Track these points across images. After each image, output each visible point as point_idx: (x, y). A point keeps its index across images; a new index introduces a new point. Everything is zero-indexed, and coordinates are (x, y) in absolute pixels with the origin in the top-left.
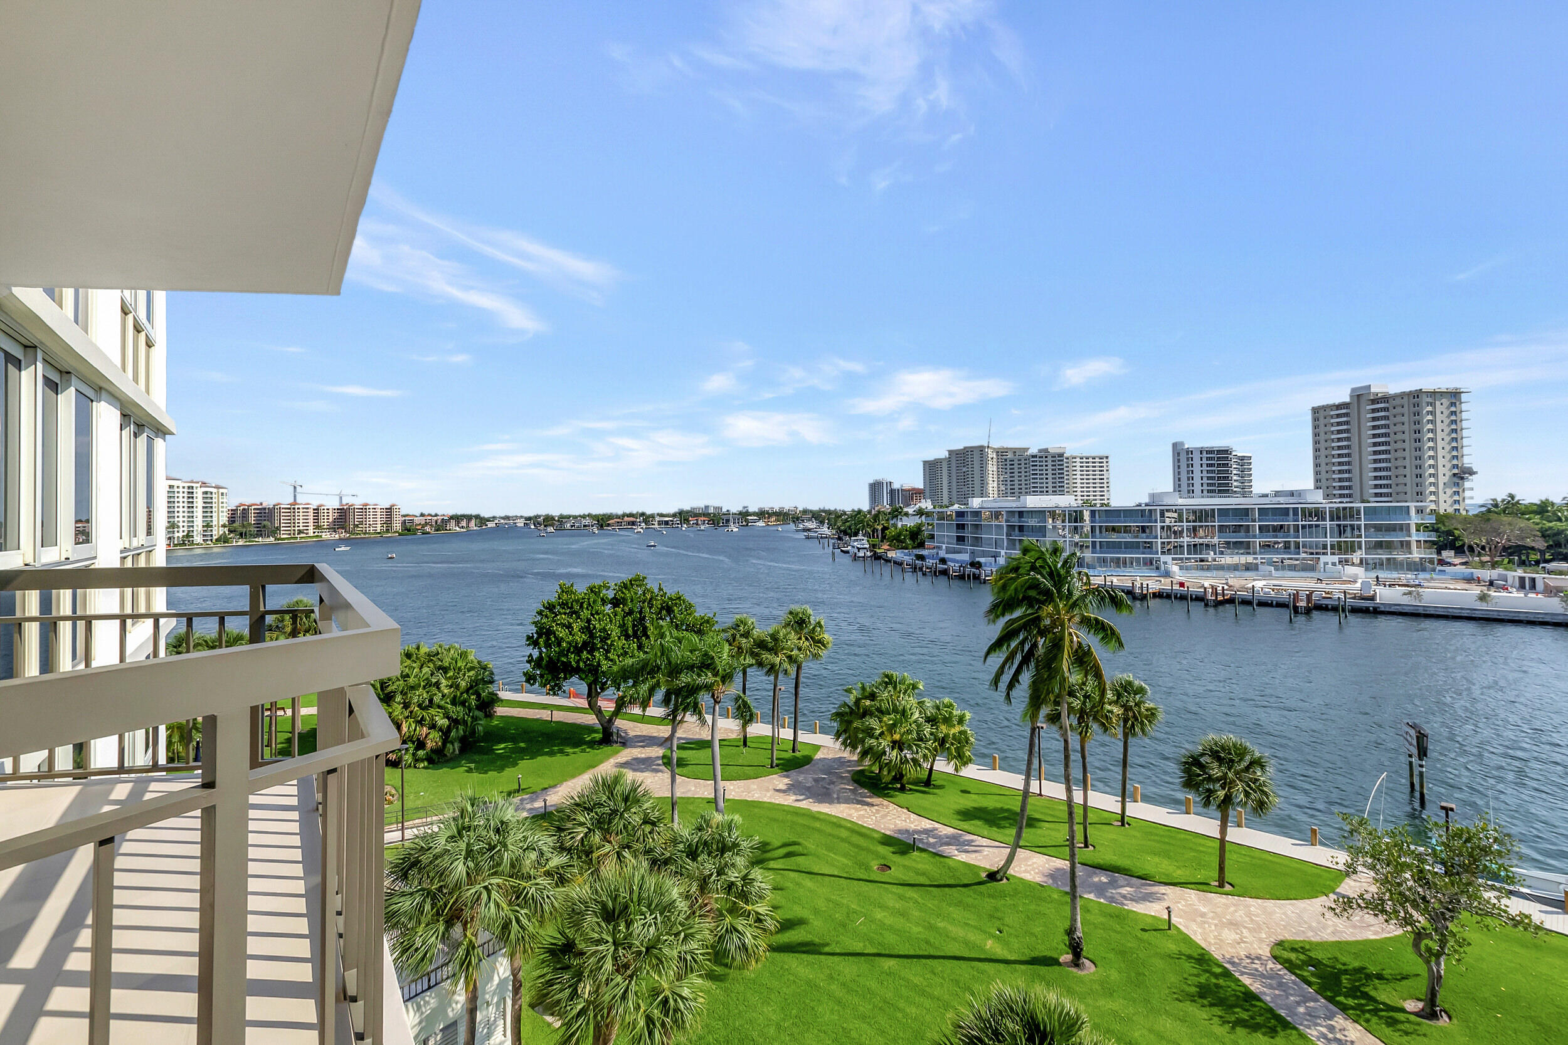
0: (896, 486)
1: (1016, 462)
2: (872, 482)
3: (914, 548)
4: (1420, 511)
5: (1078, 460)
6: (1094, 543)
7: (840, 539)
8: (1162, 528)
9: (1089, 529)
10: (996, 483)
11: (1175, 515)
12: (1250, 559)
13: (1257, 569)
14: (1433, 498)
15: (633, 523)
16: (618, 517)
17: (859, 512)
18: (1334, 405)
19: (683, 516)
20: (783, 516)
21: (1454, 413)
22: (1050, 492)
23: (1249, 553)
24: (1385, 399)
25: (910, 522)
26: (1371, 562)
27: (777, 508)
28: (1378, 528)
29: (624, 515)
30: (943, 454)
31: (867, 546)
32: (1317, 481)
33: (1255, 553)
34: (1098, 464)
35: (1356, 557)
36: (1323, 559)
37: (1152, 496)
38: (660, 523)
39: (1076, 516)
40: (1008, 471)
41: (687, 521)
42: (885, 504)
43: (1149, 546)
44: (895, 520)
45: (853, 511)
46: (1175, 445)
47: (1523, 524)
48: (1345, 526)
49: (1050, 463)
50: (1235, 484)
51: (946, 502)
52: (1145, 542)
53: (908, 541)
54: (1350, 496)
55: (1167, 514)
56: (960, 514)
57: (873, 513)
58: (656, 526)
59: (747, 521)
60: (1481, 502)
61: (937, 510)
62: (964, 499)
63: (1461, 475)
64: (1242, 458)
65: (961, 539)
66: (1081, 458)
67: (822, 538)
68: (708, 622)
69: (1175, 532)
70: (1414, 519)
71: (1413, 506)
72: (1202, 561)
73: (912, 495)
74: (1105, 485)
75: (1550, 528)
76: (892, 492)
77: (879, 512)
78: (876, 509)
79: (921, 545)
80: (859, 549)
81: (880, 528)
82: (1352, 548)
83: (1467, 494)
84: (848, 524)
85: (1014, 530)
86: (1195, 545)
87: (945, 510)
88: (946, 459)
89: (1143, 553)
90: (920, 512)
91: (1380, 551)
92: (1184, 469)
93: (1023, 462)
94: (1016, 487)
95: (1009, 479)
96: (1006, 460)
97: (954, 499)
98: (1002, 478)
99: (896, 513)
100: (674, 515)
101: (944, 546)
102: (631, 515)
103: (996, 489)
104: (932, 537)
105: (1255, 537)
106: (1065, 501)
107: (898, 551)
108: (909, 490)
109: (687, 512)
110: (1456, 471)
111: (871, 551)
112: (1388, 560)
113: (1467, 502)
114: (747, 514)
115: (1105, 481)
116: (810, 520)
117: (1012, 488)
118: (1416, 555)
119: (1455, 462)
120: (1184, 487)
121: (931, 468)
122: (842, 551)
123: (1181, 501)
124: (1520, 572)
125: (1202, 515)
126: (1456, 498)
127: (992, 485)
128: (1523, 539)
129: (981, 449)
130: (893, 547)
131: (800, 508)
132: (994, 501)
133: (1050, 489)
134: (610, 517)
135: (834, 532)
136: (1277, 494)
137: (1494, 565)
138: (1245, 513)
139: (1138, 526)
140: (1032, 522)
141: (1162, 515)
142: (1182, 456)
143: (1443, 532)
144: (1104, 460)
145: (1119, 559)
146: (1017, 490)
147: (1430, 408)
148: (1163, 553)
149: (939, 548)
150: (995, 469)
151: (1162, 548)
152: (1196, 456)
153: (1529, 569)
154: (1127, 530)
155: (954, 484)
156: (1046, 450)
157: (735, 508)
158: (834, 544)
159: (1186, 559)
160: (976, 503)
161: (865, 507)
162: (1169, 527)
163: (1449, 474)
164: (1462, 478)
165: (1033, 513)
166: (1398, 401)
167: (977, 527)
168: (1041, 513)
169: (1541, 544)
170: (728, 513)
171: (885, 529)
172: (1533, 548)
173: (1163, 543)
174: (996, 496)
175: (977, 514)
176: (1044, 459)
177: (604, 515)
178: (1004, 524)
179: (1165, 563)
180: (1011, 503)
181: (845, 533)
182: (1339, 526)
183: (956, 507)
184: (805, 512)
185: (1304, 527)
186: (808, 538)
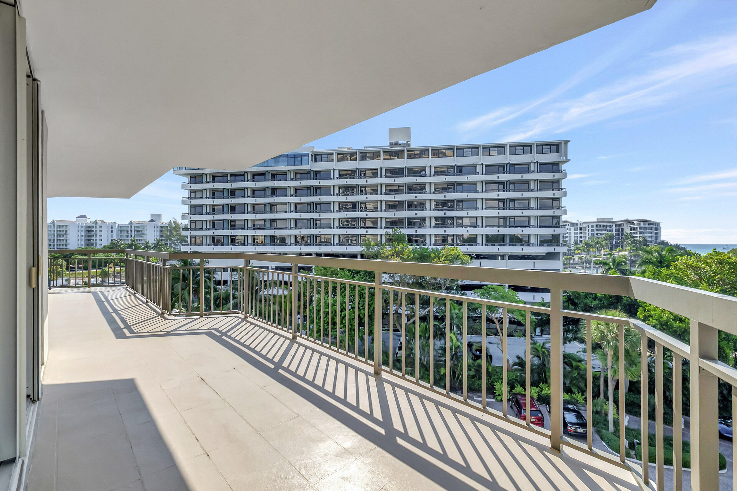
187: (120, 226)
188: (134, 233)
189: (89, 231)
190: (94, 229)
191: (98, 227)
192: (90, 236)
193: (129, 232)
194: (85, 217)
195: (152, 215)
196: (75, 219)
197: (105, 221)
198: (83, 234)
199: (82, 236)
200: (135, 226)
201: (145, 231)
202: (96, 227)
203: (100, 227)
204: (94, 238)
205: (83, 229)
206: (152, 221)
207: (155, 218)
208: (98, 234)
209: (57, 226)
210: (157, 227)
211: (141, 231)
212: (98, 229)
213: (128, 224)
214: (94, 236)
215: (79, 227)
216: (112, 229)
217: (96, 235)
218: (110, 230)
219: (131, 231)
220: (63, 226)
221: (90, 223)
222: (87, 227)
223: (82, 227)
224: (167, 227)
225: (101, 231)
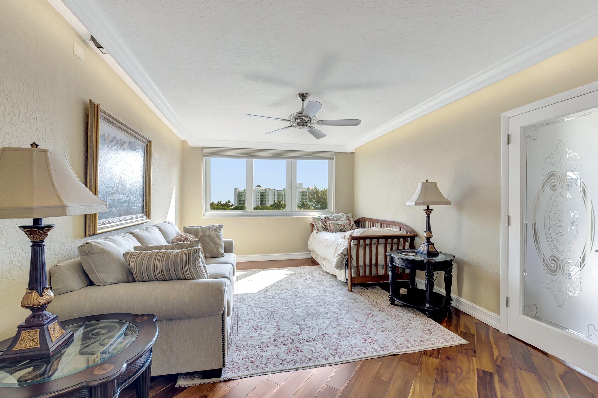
187: (279, 192)
189: (262, 195)
190: (265, 194)
191: (267, 193)
192: (263, 198)
193: (284, 196)
194: (259, 186)
196: (255, 188)
197: (270, 189)
199: (259, 198)
202: (266, 192)
204: (265, 200)
205: (259, 194)
206: (297, 187)
207: (299, 185)
208: (267, 197)
210: (300, 192)
212: (267, 194)
213: (283, 190)
216: (274, 194)
217: (266, 198)
221: (263, 190)
222: (261, 192)
223: (259, 192)
224: (306, 192)
225: (268, 195)
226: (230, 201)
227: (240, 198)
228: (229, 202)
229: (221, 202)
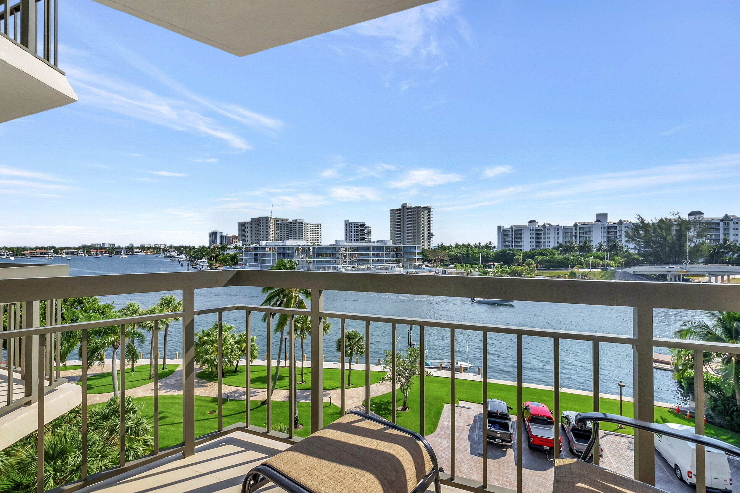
0: (224, 234)
1: (283, 225)
2: (211, 232)
3: (232, 265)
4: (419, 248)
5: (309, 225)
6: (314, 261)
7: (192, 261)
8: (339, 254)
9: (312, 255)
10: (273, 234)
11: (344, 249)
12: (368, 266)
13: (371, 270)
14: (423, 244)
15: (45, 253)
16: (30, 249)
17: (204, 247)
18: (396, 209)
19: (86, 249)
20: (157, 249)
21: (429, 215)
22: (297, 239)
23: (368, 264)
24: (411, 208)
25: (231, 252)
26: (405, 266)
27: (153, 244)
28: (407, 254)
29: (37, 248)
30: (249, 220)
31: (207, 265)
32: (391, 237)
33: (370, 264)
34: (317, 227)
35: (401, 264)
36: (391, 265)
37: (336, 241)
38: (66, 253)
39: (306, 249)
40: (279, 229)
41: (89, 252)
42: (218, 243)
43: (334, 262)
44: (223, 251)
45: (200, 247)
46: (346, 221)
47: (443, 252)
48: (398, 253)
49: (297, 226)
50: (366, 237)
51: (249, 242)
52: (333, 260)
53: (230, 262)
54: (400, 242)
55: (342, 249)
56: (256, 248)
57: (211, 247)
58: (64, 255)
59: (133, 252)
60: (435, 246)
61: (245, 246)
62: (258, 242)
63: (431, 236)
64: (368, 227)
65: (256, 260)
66: (310, 225)
67: (181, 261)
68: (108, 307)
69: (344, 256)
70: (417, 251)
71: (417, 246)
72: (353, 267)
73: (232, 239)
74: (320, 236)
75: (450, 254)
76: (222, 237)
77: (214, 247)
78: (213, 245)
79: (237, 263)
80: (203, 266)
81: (215, 255)
82: (400, 261)
83: (432, 242)
84: (197, 253)
85: (281, 256)
86: (351, 261)
87: (249, 246)
88: (250, 222)
89: (332, 265)
90: (236, 248)
91: (408, 262)
92: (348, 231)
93: (286, 225)
94: (283, 236)
95: (279, 233)
96: (278, 224)
97: (254, 241)
98: (276, 232)
99: (224, 248)
100: (79, 248)
101: (248, 264)
102: (42, 248)
103: (273, 237)
104: (242, 259)
105: (370, 257)
106: (303, 243)
107: (224, 267)
108: (231, 237)
109: (89, 247)
110: (429, 235)
111: (209, 267)
112: (410, 265)
113: (432, 245)
114: (133, 248)
115: (319, 235)
116: (174, 251)
117: (280, 237)
118: (417, 263)
119: (429, 232)
120: (348, 238)
121: (242, 226)
122: (193, 267)
123: (346, 244)
124: (442, 268)
125: (354, 249)
126: (429, 244)
127: (272, 235)
128: (444, 257)
129: (267, 218)
130: (222, 265)
131: (168, 245)
132: (272, 242)
133: (297, 238)
134: (25, 249)
135: (188, 257)
136: (378, 241)
137: (437, 266)
138: (367, 248)
139: (331, 254)
140: (289, 252)
141: (339, 249)
142: (348, 224)
143: (425, 255)
144: (319, 226)
145: (323, 267)
146: (283, 238)
147: (423, 213)
148: (339, 264)
149: (245, 264)
150: (273, 228)
151: (339, 263)
152: (353, 226)
153: (444, 267)
154: (327, 255)
155: (254, 235)
156: (296, 220)
157: (124, 244)
158: (188, 264)
159: (348, 266)
160: (264, 243)
161: (207, 244)
162: (342, 254)
163: (427, 236)
164: (431, 237)
165: (290, 248)
166: (415, 210)
167: (264, 255)
168: (292, 248)
169: (448, 259)
170: (119, 247)
171: (217, 256)
172: (446, 261)
173: (339, 260)
174: (273, 240)
175: (264, 248)
176: (295, 224)
177: (18, 248)
178: (276, 253)
179: (340, 268)
180: (280, 244)
181: (195, 258)
182: (396, 253)
183: (254, 245)
184: (171, 247)
185: (386, 254)
186: (172, 261)
187: (565, 229)
188: (579, 235)
189: (538, 234)
190: (543, 232)
192: (538, 238)
193: (574, 234)
194: (534, 221)
195: (598, 215)
196: (527, 224)
197: (552, 224)
198: (534, 236)
199: (533, 238)
200: (580, 228)
201: (591, 233)
202: (545, 230)
203: (548, 229)
204: (543, 240)
205: (534, 232)
206: (598, 221)
207: (601, 217)
208: (547, 236)
209: (515, 230)
210: (604, 228)
211: (587, 232)
212: (546, 232)
213: (574, 226)
214: (543, 238)
215: (530, 230)
216: (558, 232)
217: (545, 238)
218: (557, 232)
219: (576, 233)
220: (519, 230)
221: (539, 226)
222: (537, 230)
223: (533, 230)
224: (616, 227)
225: (549, 234)
226: (492, 243)
227: (505, 239)
228: (490, 243)
229: (480, 244)
